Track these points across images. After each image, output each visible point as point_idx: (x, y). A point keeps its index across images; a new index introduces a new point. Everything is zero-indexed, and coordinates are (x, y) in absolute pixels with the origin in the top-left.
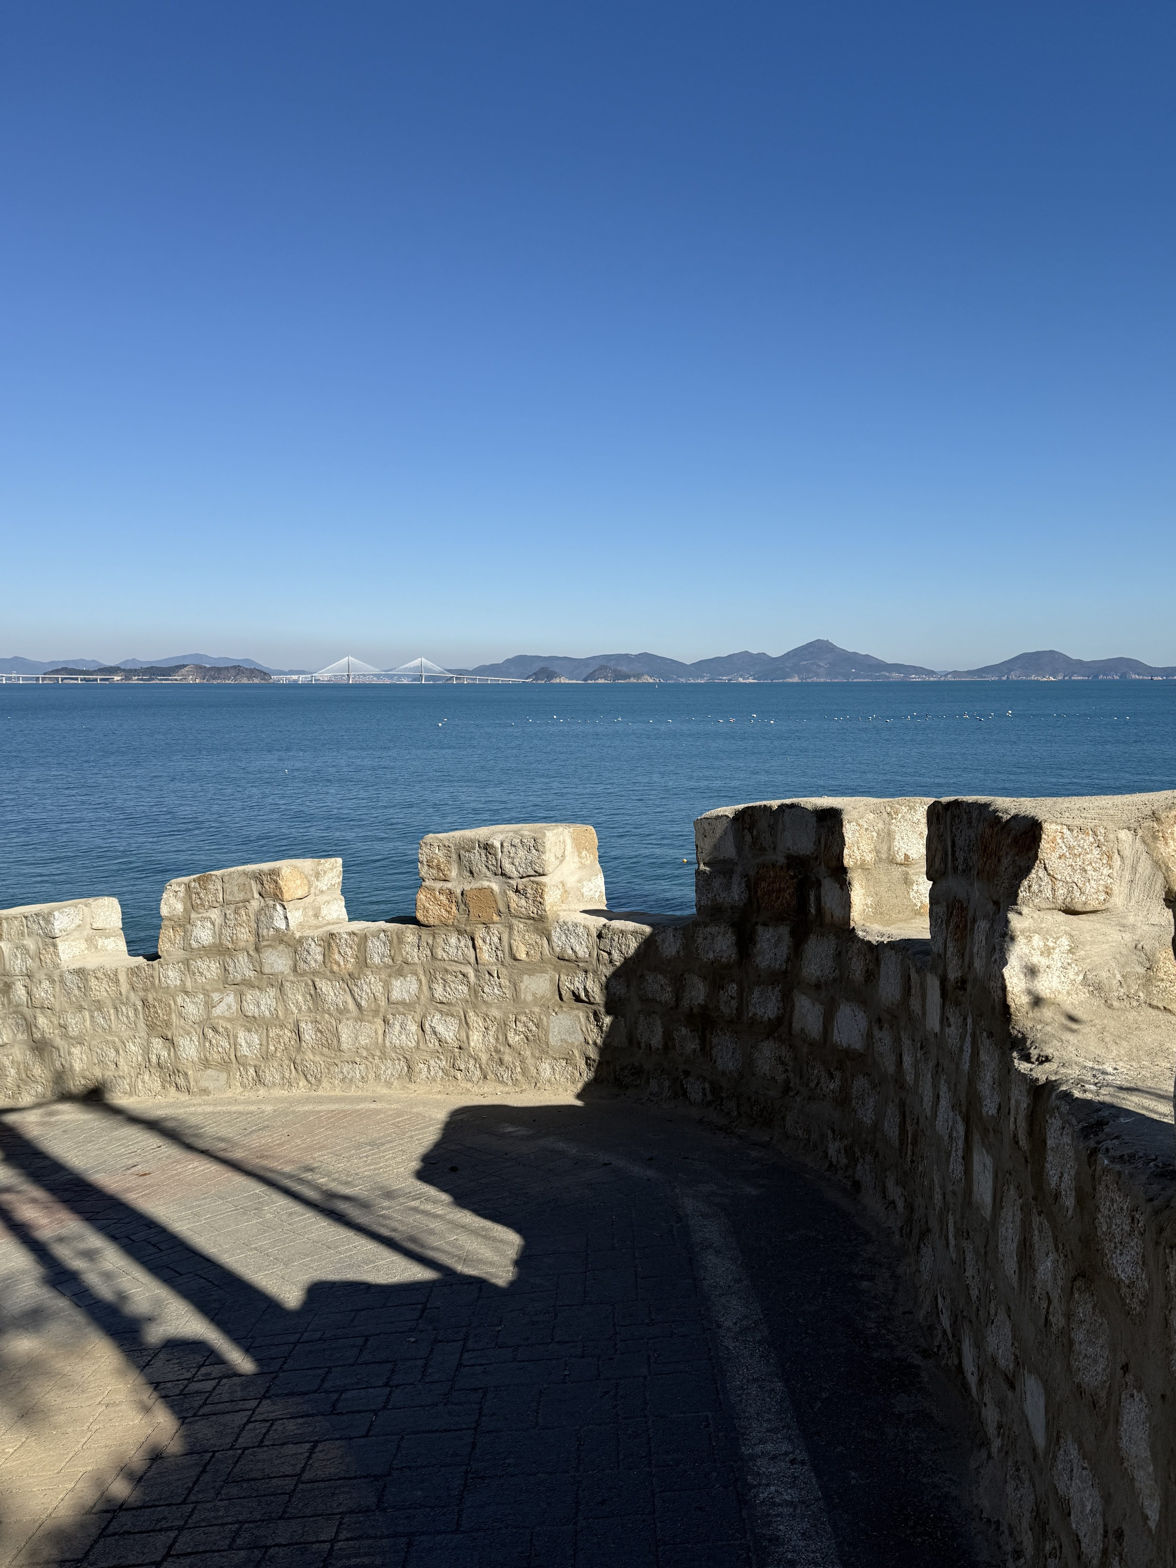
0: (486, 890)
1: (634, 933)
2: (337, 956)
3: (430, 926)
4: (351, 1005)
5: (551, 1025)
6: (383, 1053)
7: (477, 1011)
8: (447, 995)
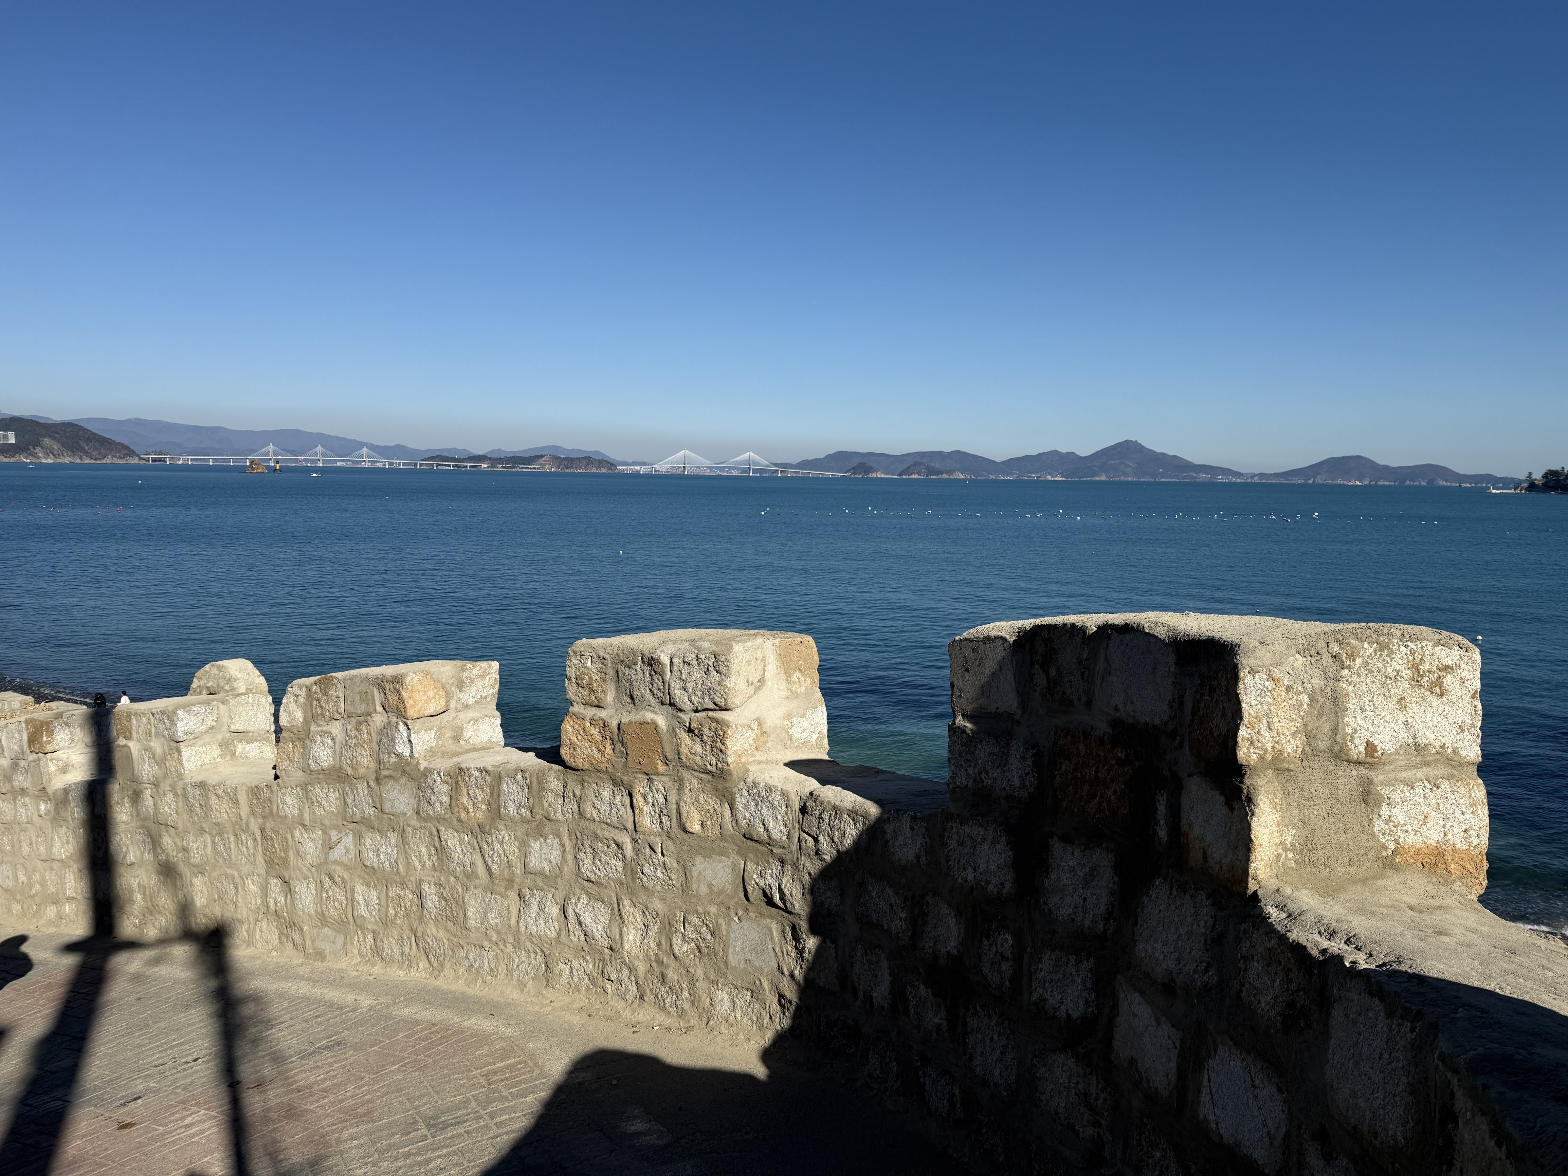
0: (648, 726)
1: (853, 813)
2: (465, 800)
3: (578, 770)
4: (481, 870)
5: (732, 936)
6: (518, 940)
7: (634, 899)
8: (597, 871)
